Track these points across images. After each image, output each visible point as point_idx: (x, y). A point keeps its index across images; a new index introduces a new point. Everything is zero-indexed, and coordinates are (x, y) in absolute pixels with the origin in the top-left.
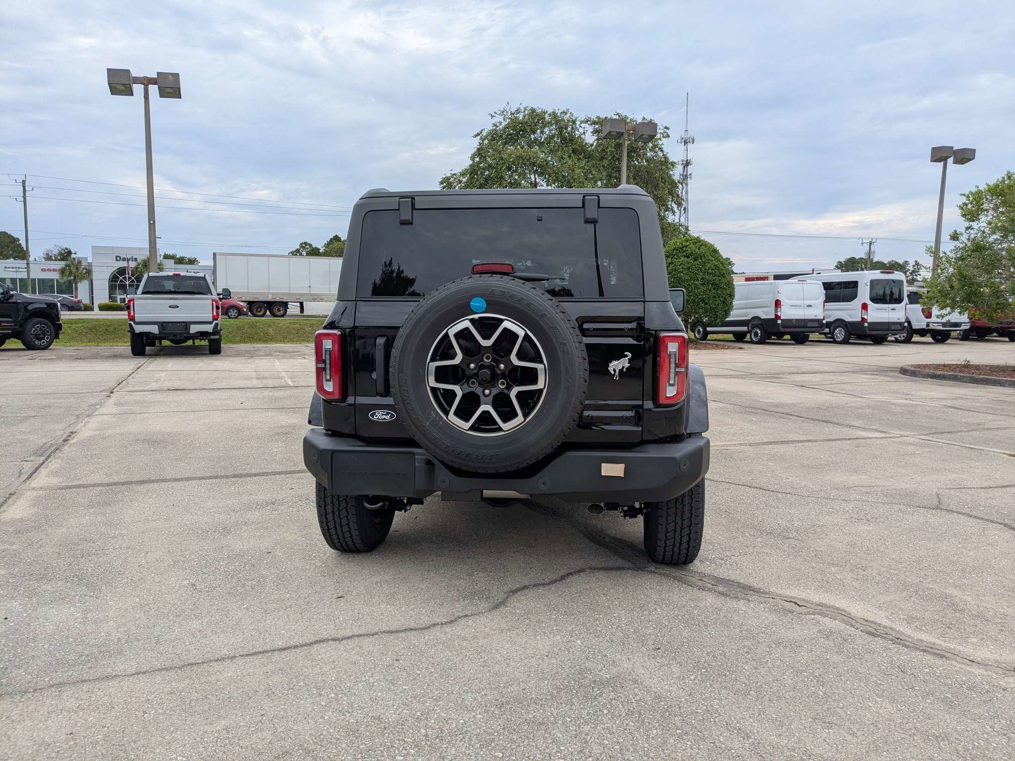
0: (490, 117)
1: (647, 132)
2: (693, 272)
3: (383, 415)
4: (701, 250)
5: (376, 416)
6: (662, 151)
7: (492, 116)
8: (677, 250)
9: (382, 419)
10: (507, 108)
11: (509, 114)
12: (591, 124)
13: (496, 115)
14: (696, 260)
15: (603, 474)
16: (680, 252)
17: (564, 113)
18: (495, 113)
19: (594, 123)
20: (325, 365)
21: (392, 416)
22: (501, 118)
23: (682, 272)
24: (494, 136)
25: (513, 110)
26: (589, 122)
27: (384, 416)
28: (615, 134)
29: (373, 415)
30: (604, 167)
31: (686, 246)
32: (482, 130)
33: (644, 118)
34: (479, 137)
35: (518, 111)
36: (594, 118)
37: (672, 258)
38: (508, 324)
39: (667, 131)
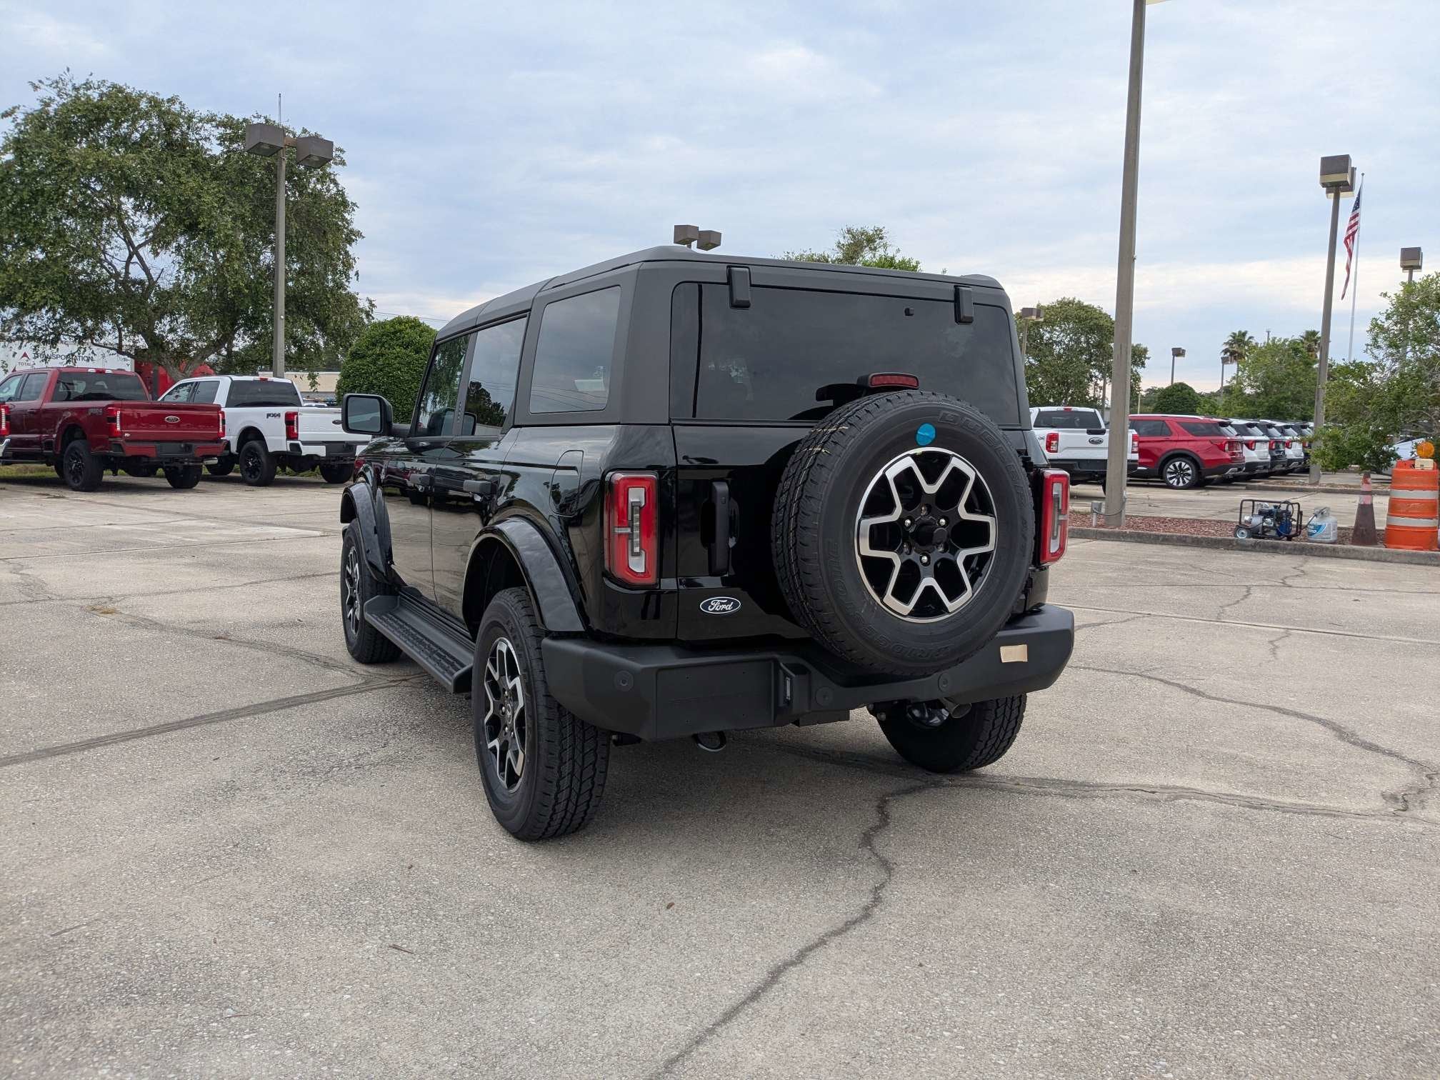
0: (31, 88)
1: (317, 152)
2: (415, 370)
3: (721, 604)
4: (424, 339)
5: (712, 606)
6: (336, 184)
7: (36, 88)
8: (388, 336)
9: (720, 611)
10: (66, 78)
11: (70, 87)
12: (217, 126)
13: (42, 86)
14: (417, 352)
15: (1003, 661)
16: (392, 339)
17: (172, 101)
18: (40, 81)
19: (225, 125)
20: (632, 531)
21: (734, 606)
22: (52, 93)
23: (399, 369)
24: (38, 121)
25: (79, 82)
26: (213, 123)
27: (723, 606)
28: (267, 148)
29: (706, 606)
30: (246, 196)
31: (400, 331)
32: (14, 108)
33: (305, 131)
34: (10, 119)
35: (88, 86)
36: (221, 116)
37: (381, 347)
38: (957, 462)
39: (341, 155)
